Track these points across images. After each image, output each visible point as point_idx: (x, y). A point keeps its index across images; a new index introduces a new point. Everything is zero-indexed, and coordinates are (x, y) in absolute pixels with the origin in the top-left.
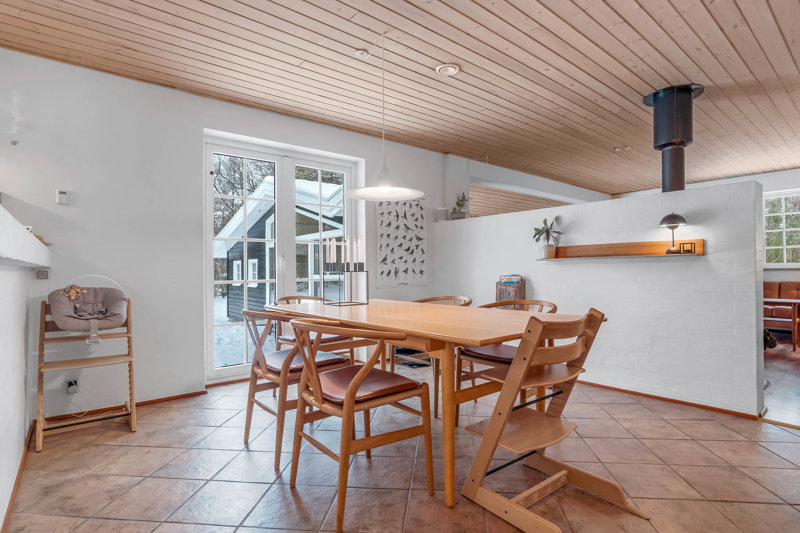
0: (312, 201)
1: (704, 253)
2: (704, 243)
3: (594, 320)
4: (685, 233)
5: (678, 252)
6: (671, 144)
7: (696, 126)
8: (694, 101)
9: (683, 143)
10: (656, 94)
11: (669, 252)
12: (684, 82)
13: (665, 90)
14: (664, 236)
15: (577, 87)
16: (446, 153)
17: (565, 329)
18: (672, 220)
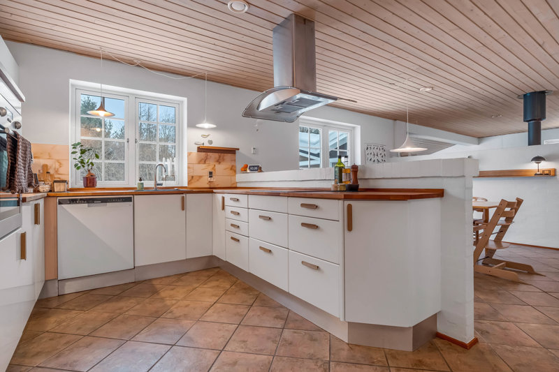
0: (305, 145)
1: (555, 175)
2: (555, 170)
3: (520, 202)
4: (544, 166)
5: (541, 174)
6: (534, 120)
7: (547, 109)
8: (547, 97)
9: (541, 120)
10: (524, 95)
11: (536, 174)
12: (542, 89)
13: (531, 93)
14: (534, 166)
15: (476, 89)
16: (395, 120)
17: (509, 204)
18: (538, 159)
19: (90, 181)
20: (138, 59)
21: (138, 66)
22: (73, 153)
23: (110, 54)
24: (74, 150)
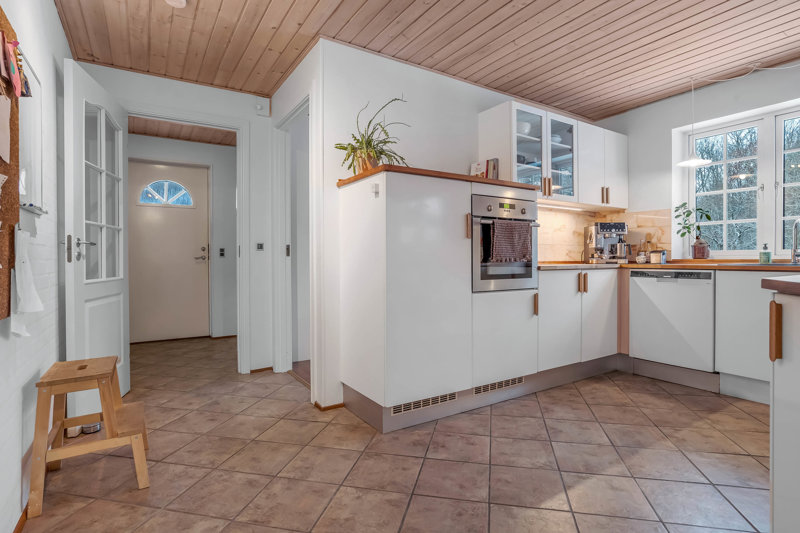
19: (700, 251)
20: (750, 63)
21: (756, 71)
22: (677, 217)
23: (704, 79)
24: (677, 214)
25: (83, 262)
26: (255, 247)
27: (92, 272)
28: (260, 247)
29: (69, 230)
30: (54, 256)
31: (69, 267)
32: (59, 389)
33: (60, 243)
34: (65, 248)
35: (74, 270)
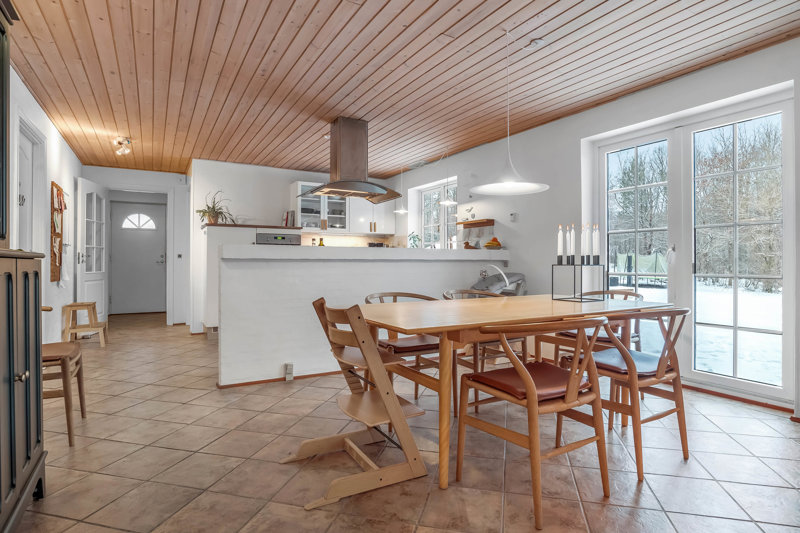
25: (85, 264)
26: (176, 256)
27: (89, 269)
28: (180, 256)
29: (79, 250)
30: (72, 261)
31: (79, 266)
32: (74, 308)
33: (75, 256)
34: (77, 257)
35: (81, 267)
